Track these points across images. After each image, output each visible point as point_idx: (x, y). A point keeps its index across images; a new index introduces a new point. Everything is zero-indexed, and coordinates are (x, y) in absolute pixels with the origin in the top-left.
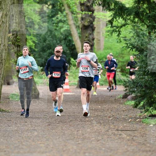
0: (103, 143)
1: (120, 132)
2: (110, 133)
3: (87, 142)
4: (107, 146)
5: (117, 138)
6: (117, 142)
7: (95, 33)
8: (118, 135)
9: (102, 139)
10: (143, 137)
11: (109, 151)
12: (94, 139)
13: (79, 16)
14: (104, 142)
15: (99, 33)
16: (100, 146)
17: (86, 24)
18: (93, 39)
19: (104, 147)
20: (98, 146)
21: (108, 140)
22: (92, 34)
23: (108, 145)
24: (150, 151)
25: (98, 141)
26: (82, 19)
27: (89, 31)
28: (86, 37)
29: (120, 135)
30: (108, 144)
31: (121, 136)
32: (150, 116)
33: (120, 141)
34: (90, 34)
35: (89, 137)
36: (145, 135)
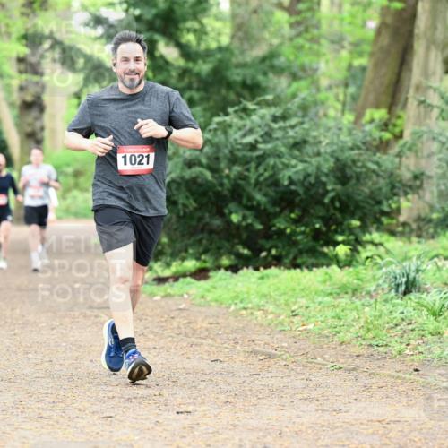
0: (62, 333)
1: (96, 310)
2: (77, 314)
3: (32, 331)
4: (71, 338)
5: (90, 322)
6: (90, 332)
7: (46, 117)
8: (93, 318)
9: (61, 325)
10: (141, 320)
11: (74, 348)
12: (44, 325)
13: (15, 83)
14: (64, 332)
15: (53, 117)
16: (57, 340)
17: (29, 98)
18: (42, 129)
19: (65, 342)
20: (53, 339)
21: (72, 328)
22: (39, 118)
23: (73, 336)
24: (155, 348)
25: (53, 329)
26: (22, 89)
27: (34, 113)
28: (29, 125)
29: (96, 317)
30: (72, 334)
31: (97, 320)
32: (154, 280)
33: (95, 329)
34: (36, 119)
35: (35, 322)
36: (144, 317)
